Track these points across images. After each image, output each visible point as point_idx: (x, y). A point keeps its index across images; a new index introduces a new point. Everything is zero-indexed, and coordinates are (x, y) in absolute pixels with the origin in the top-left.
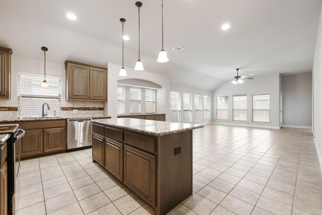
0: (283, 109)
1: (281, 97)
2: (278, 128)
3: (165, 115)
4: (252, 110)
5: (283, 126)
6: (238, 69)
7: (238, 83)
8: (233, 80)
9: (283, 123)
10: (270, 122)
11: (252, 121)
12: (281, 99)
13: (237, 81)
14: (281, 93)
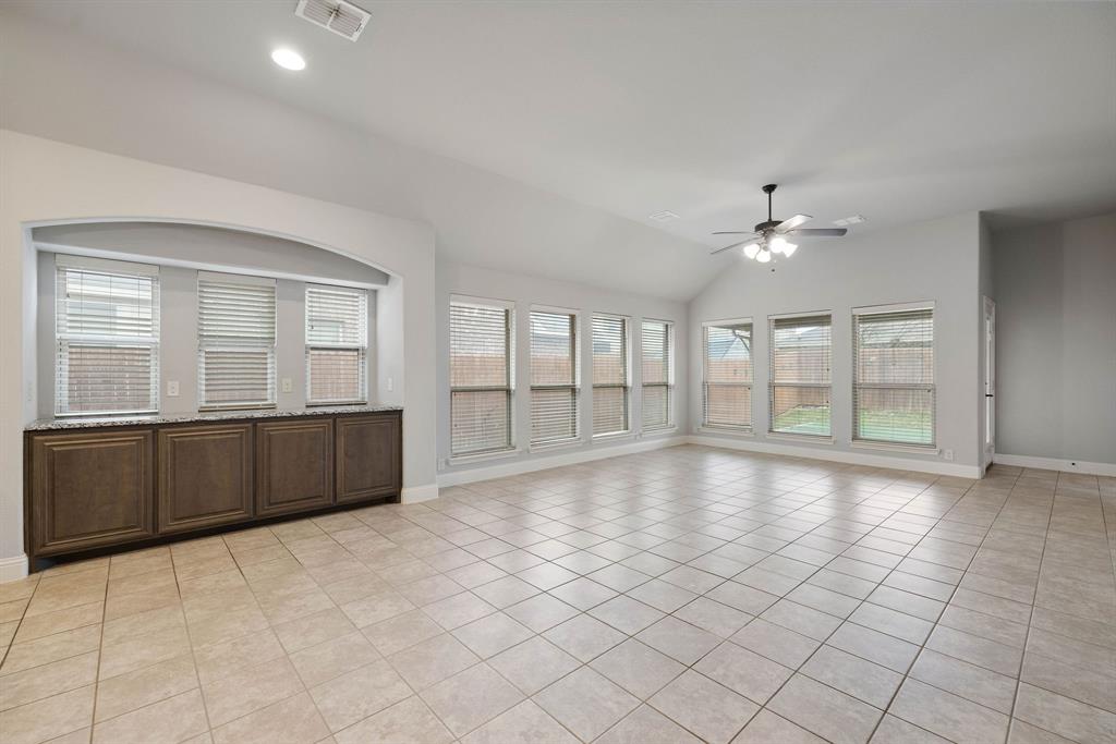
0: (997, 384)
1: (989, 325)
2: (974, 472)
3: (399, 413)
4: (855, 387)
5: (998, 459)
6: (770, 189)
7: (772, 255)
8: (749, 241)
9: (998, 445)
10: (933, 446)
11: (855, 438)
12: (989, 337)
13: (766, 249)
14: (989, 307)
